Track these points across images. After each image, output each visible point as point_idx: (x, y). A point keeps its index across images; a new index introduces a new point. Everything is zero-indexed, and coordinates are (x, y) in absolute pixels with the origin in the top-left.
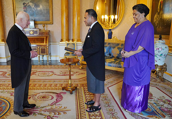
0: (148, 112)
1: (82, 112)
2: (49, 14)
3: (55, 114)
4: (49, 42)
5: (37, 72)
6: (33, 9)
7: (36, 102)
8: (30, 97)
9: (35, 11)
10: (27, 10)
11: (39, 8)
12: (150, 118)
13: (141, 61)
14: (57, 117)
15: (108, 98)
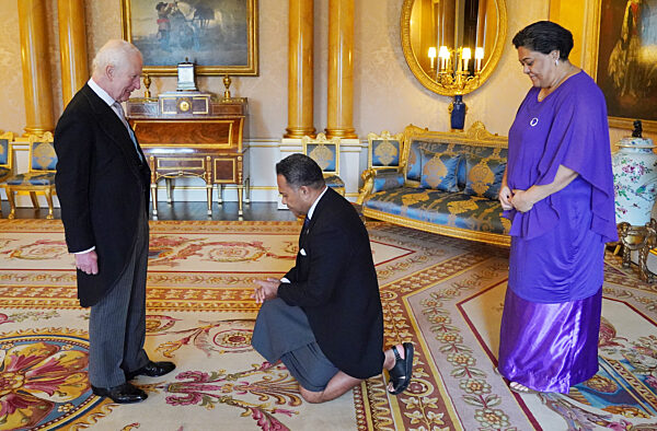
0: (605, 392)
1: (374, 396)
2: (246, 40)
3: (279, 402)
4: (246, 138)
5: (204, 245)
6: (189, 24)
7: (209, 355)
8: (188, 339)
9: (197, 29)
10: (169, 26)
11: (211, 21)
12: (614, 415)
13: (571, 214)
14: (288, 412)
15: (461, 342)
